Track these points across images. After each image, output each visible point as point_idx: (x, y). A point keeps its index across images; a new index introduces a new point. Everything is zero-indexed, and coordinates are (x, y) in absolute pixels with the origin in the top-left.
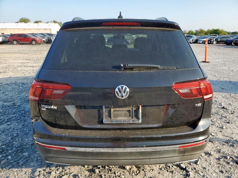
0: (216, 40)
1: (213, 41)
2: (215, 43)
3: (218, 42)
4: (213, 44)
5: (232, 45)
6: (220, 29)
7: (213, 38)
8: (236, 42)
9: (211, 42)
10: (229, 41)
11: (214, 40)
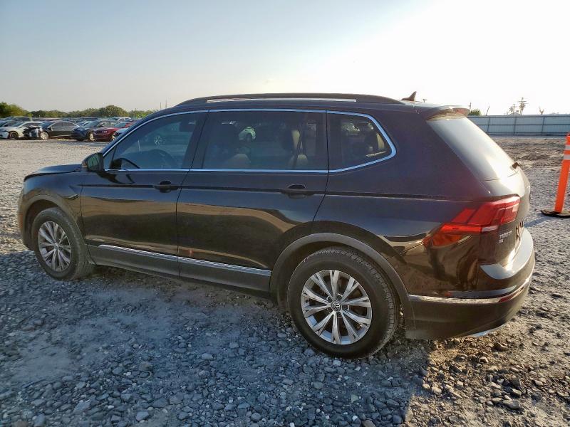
0: (46, 129)
1: (40, 133)
2: (43, 136)
3: (52, 135)
4: (40, 139)
5: (90, 141)
6: (8, 104)
7: (36, 124)
8: (99, 134)
9: (34, 134)
10: (83, 132)
11: (41, 130)
